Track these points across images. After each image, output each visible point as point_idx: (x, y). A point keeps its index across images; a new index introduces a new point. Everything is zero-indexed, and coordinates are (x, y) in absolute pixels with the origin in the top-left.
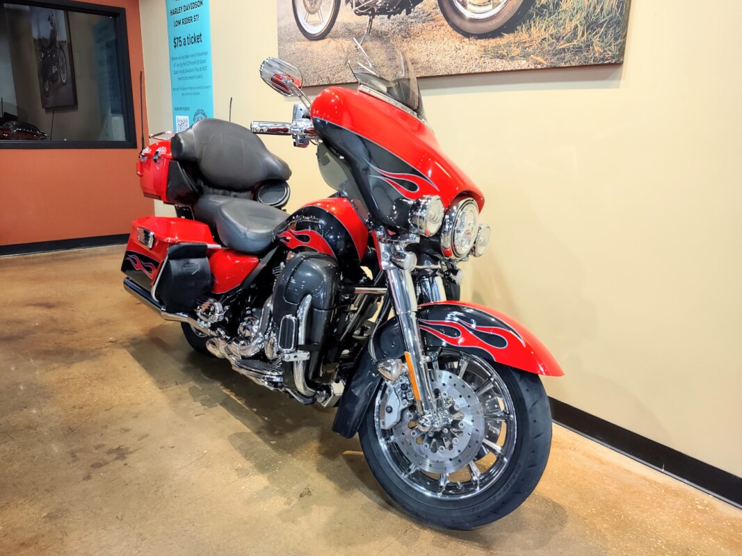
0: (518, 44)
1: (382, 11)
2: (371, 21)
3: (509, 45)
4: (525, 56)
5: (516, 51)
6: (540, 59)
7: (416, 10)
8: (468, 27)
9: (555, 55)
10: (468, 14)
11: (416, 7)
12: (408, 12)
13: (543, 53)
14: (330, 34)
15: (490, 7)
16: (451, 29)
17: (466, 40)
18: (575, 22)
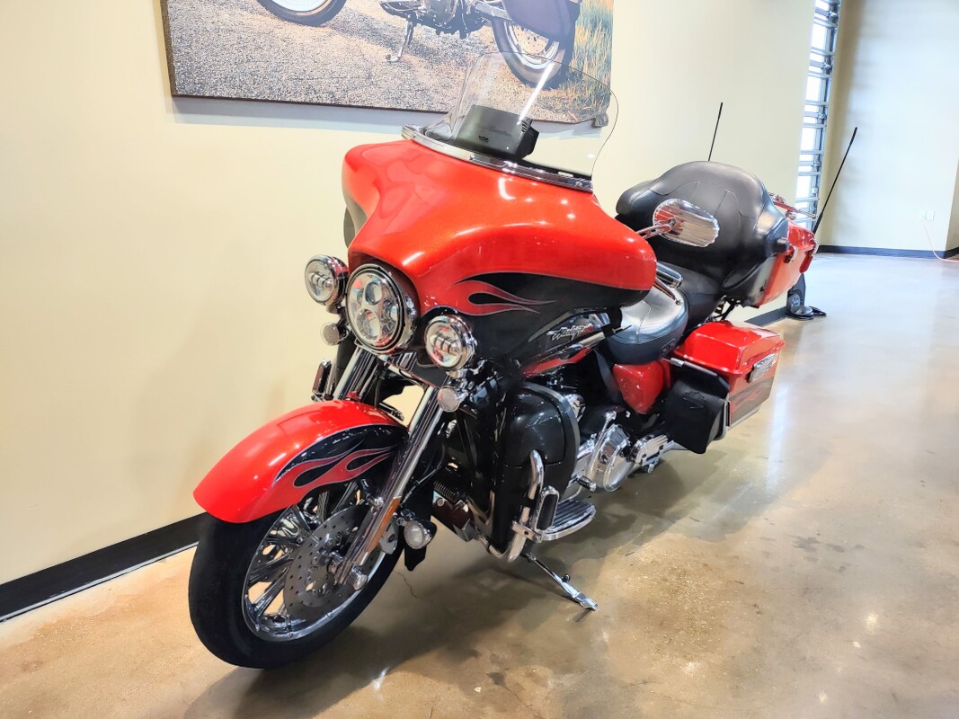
0: (561, 99)
1: (426, 20)
2: (410, 28)
3: (554, 98)
4: (565, 111)
5: (559, 106)
6: (573, 115)
7: (471, 37)
8: (524, 72)
9: (581, 114)
10: (524, 62)
11: (472, 33)
12: (463, 36)
13: (574, 111)
14: (331, 22)
15: (540, 61)
16: (510, 71)
17: (523, 85)
18: (590, 92)
